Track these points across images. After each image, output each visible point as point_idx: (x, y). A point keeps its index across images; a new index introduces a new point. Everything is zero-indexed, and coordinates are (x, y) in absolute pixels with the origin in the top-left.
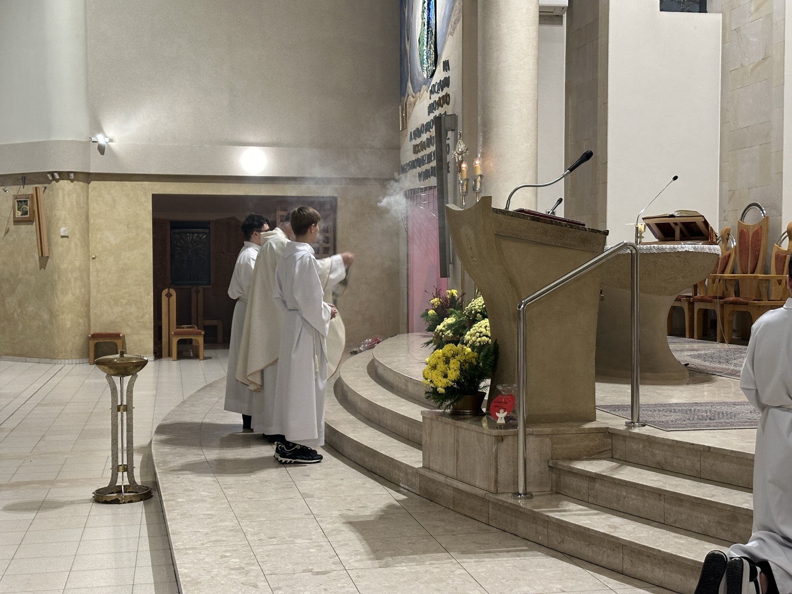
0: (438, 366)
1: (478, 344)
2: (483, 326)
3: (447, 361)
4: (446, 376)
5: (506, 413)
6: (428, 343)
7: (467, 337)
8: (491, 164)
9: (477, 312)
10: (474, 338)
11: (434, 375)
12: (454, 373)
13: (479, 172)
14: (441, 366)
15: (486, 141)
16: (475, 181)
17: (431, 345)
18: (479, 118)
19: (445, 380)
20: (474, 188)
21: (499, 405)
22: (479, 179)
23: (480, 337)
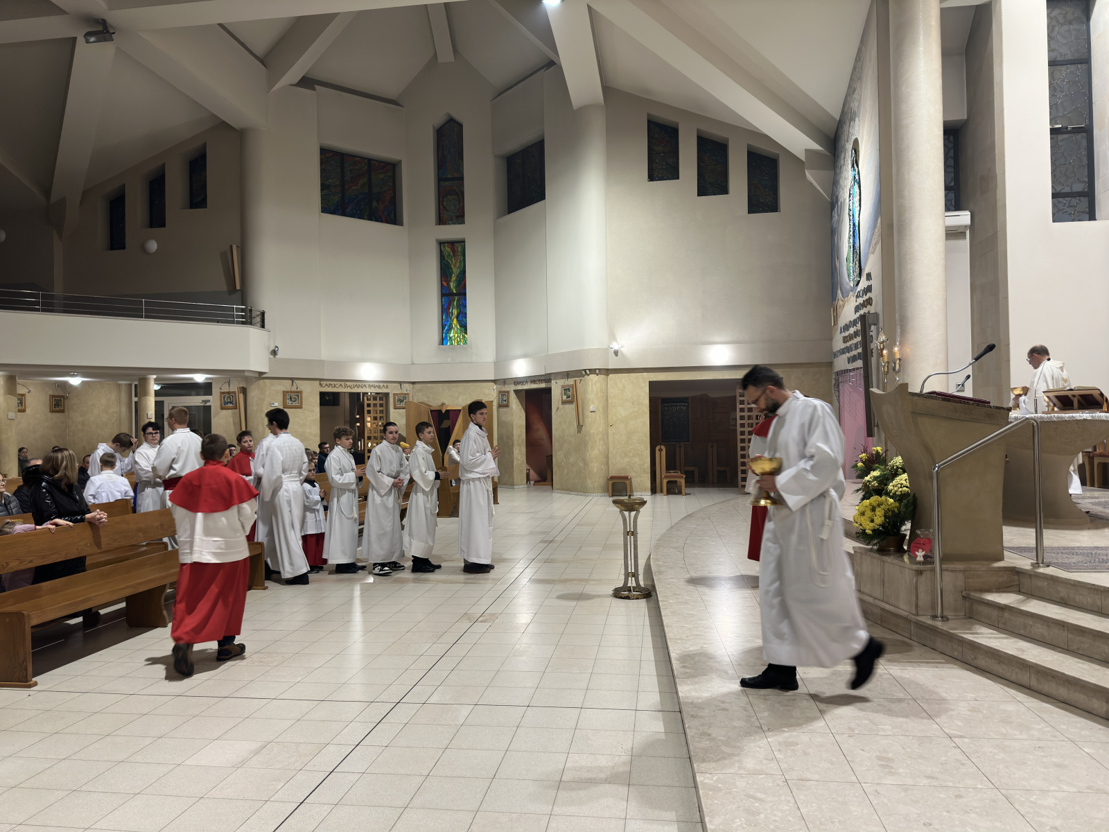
0: (866, 513)
1: (899, 493)
2: (904, 479)
3: (873, 509)
4: (872, 521)
5: (924, 553)
6: (858, 491)
7: (890, 487)
8: (908, 350)
9: (898, 468)
10: (896, 489)
11: (862, 519)
12: (880, 519)
13: (898, 356)
14: (869, 513)
15: (903, 332)
16: (895, 364)
17: (860, 492)
18: (897, 315)
19: (872, 524)
20: (894, 369)
21: (918, 545)
22: (898, 361)
23: (901, 487)
